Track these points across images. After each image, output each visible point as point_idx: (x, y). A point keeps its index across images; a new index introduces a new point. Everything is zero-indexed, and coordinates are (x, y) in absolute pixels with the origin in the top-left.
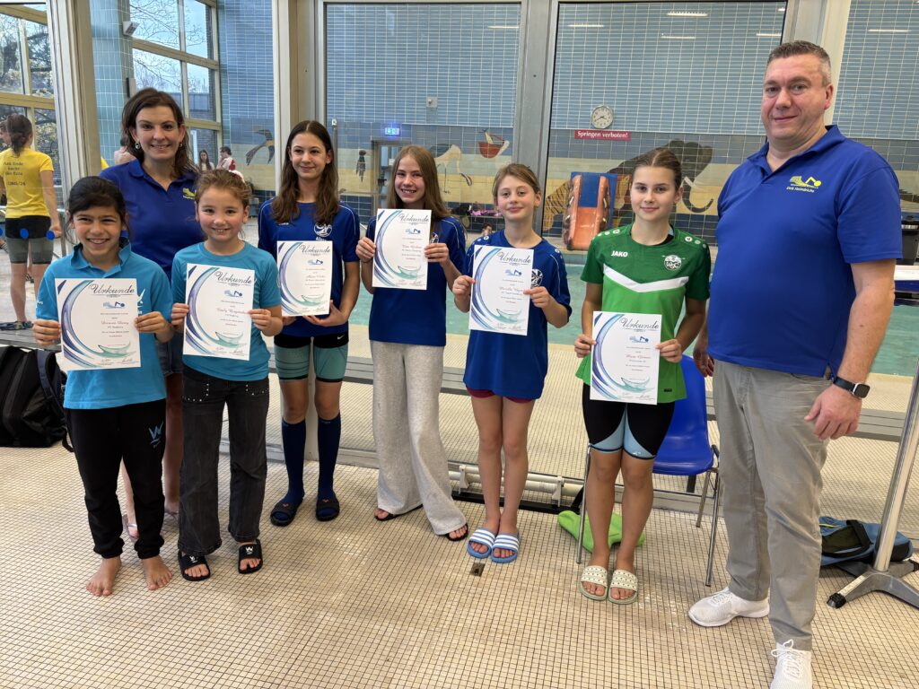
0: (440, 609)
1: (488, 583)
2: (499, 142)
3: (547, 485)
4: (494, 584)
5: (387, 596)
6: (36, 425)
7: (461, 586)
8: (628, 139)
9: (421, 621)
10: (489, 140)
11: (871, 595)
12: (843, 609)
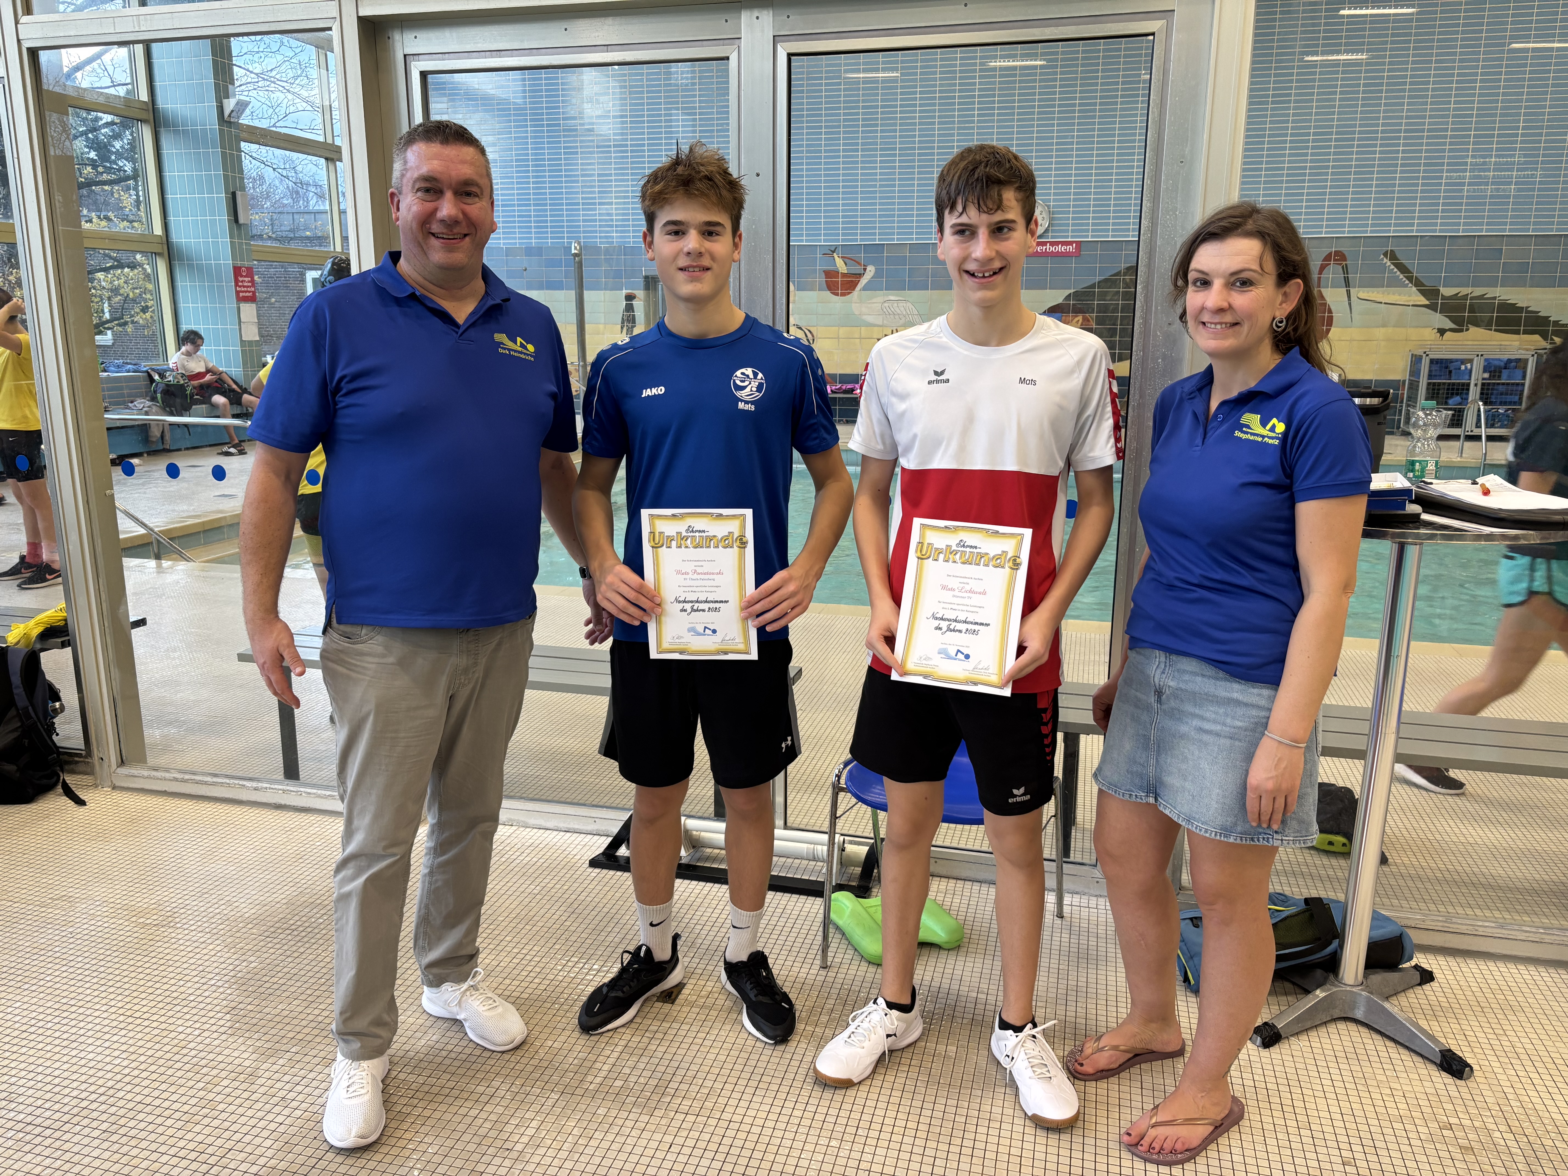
1: (681, 1016)
2: (857, 269)
4: (691, 1016)
6: (8, 768)
8: (1078, 254)
9: (555, 1079)
10: (841, 266)
11: (1332, 1028)
12: (1275, 1050)
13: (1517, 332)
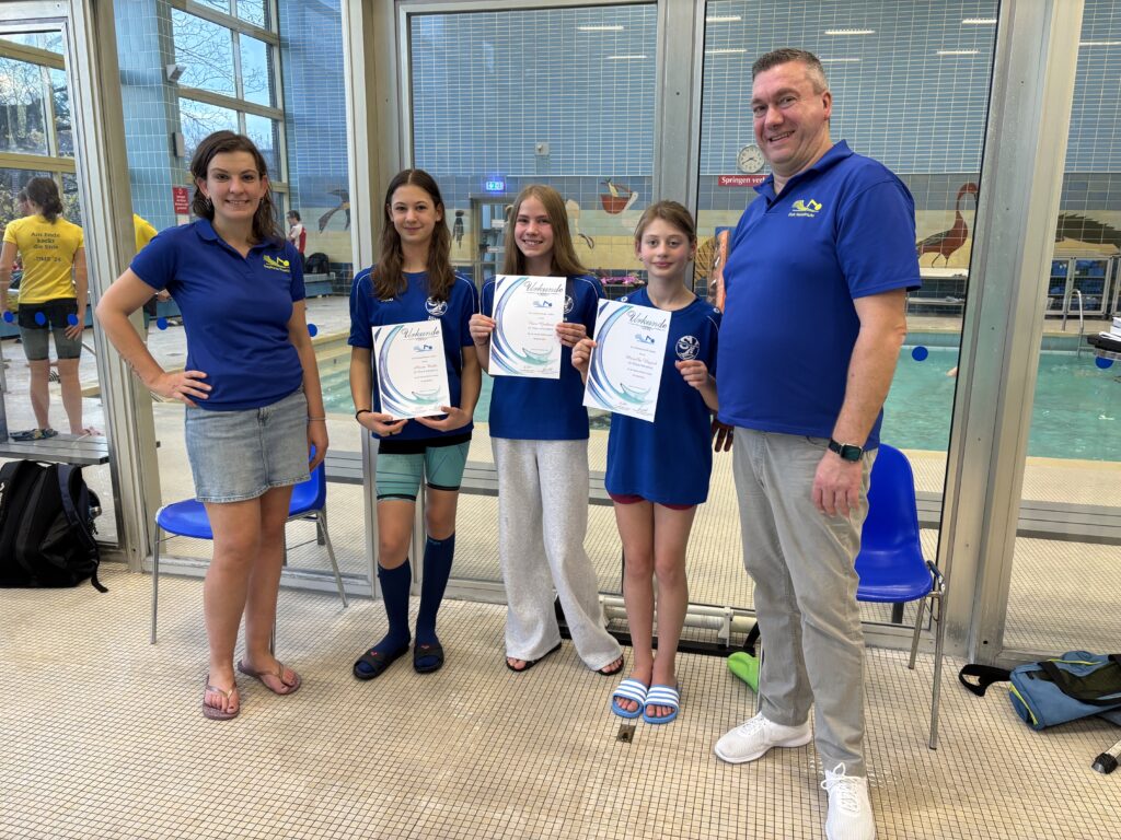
0: (580, 788)
1: (640, 753)
2: (625, 194)
3: (711, 619)
4: (648, 752)
5: (510, 772)
6: (58, 559)
7: (606, 756)
9: (555, 807)
10: (613, 191)
13: (1098, 242)
